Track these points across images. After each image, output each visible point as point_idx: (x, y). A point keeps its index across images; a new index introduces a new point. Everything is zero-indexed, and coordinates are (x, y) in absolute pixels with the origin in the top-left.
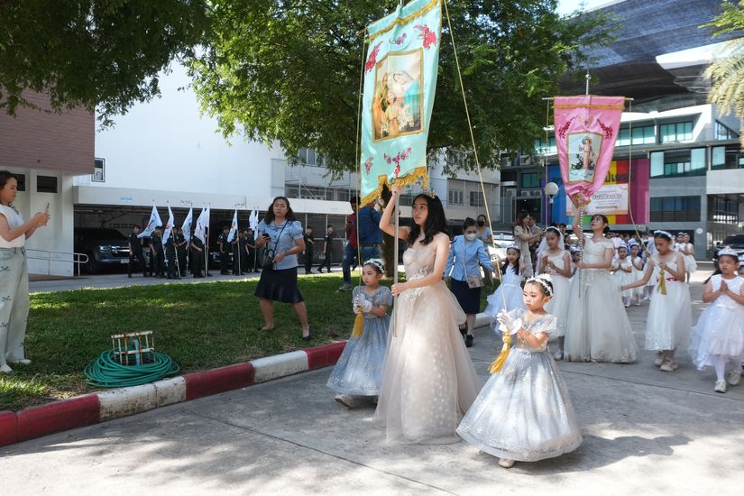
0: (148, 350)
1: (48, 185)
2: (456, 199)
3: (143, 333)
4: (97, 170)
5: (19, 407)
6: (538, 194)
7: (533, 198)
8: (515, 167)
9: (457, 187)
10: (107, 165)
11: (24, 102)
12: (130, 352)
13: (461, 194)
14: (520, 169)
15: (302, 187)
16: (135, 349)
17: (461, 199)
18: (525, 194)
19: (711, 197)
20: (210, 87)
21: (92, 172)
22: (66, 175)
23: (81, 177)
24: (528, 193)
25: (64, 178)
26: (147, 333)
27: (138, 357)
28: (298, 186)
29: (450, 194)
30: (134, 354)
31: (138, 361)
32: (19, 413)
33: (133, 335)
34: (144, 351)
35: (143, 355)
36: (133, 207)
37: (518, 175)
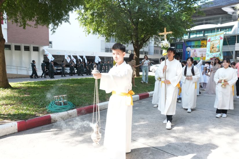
0: (65, 101)
1: (36, 49)
2: (156, 52)
3: (64, 96)
4: (50, 44)
5: (27, 119)
6: (182, 51)
7: (180, 52)
8: (175, 42)
9: (157, 49)
10: (53, 43)
11: (28, 25)
12: (60, 102)
13: (158, 51)
14: (176, 43)
15: (110, 49)
16: (61, 100)
17: (158, 52)
18: (178, 51)
19: (236, 52)
20: (82, 18)
21: (49, 45)
22: (41, 46)
23: (45, 47)
24: (179, 51)
25: (40, 47)
26: (65, 95)
27: (62, 103)
28: (109, 49)
29: (155, 51)
30: (61, 102)
31: (62, 104)
32: (27, 121)
33: (60, 96)
34: (64, 101)
35: (64, 102)
36: (61, 56)
37: (176, 45)
